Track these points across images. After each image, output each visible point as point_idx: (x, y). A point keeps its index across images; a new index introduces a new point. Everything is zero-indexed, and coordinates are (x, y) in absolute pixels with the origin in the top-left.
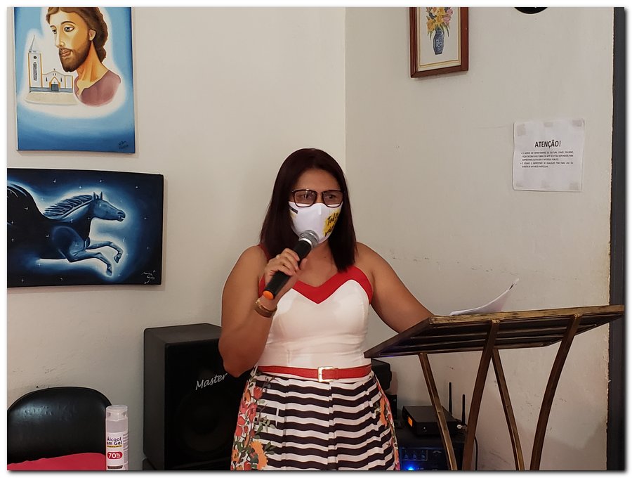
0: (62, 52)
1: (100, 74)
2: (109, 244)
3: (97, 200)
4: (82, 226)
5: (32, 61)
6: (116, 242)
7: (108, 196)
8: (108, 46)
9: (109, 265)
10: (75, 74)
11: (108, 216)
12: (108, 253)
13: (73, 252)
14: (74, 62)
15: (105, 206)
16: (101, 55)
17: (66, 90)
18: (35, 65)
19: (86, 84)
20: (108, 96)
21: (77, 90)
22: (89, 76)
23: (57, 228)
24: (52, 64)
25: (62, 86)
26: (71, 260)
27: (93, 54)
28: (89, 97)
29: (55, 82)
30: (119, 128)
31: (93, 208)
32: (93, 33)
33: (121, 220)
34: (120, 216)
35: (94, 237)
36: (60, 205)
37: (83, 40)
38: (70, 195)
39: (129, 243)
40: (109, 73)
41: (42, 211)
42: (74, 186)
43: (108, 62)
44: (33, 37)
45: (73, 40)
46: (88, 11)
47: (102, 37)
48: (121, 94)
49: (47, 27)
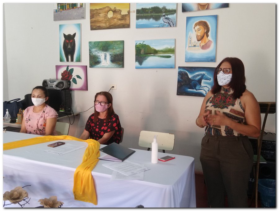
0: (197, 36)
1: (207, 41)
2: (206, 87)
3: (204, 75)
4: (200, 81)
5: (190, 39)
6: (208, 86)
7: (207, 74)
8: (209, 34)
9: (206, 92)
10: (200, 42)
11: (207, 79)
12: (206, 89)
13: (197, 88)
14: (200, 39)
15: (206, 76)
16: (207, 36)
17: (198, 46)
18: (190, 41)
19: (203, 44)
20: (209, 47)
21: (200, 46)
22: (204, 42)
23: (193, 82)
24: (194, 39)
25: (197, 45)
26: (196, 90)
27: (205, 36)
28: (203, 47)
29: (195, 44)
30: (211, 55)
31: (203, 77)
32: (206, 30)
33: (210, 80)
34: (210, 79)
35: (202, 84)
36: (194, 76)
37: (203, 33)
38: (197, 73)
40: (209, 41)
41: (190, 77)
42: (198, 71)
43: (210, 38)
44: (190, 34)
45: (200, 33)
46: (205, 25)
47: (208, 31)
48: (212, 46)
49: (194, 30)
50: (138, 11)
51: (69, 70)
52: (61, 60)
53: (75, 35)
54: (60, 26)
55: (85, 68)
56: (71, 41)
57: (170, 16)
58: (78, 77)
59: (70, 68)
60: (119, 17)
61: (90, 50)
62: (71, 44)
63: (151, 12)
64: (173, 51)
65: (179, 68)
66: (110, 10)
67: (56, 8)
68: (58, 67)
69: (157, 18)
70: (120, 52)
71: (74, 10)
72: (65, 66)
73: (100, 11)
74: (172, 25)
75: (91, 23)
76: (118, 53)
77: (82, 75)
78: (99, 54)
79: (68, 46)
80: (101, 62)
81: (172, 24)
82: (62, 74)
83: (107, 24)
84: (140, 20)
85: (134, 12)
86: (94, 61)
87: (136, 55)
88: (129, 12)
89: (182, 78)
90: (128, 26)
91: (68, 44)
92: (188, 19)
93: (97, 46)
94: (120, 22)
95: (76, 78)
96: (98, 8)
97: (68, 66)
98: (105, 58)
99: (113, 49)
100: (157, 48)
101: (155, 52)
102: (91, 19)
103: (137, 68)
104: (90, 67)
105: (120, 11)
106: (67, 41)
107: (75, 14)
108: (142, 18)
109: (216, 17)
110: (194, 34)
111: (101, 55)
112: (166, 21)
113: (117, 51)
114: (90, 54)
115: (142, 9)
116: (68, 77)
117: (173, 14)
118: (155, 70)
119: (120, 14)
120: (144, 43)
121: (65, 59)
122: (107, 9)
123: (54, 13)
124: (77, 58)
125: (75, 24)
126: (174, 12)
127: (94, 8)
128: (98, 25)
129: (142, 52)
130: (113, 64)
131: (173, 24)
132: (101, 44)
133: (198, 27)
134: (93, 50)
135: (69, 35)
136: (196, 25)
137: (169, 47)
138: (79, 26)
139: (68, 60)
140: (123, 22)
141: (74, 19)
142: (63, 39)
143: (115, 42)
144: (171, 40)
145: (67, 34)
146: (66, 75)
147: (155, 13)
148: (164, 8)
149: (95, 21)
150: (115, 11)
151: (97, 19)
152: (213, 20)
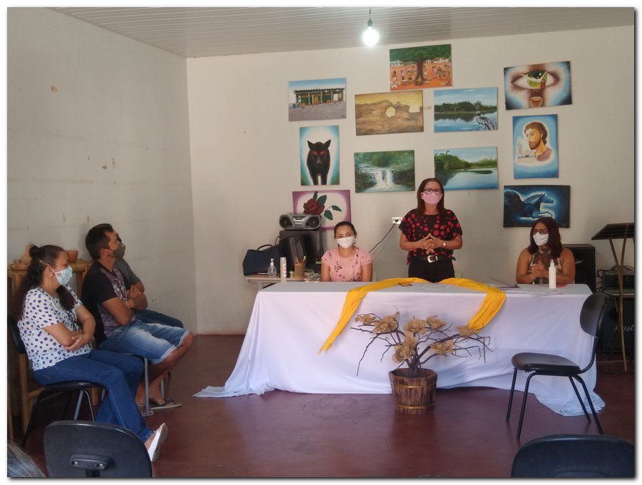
0: (530, 143)
1: (545, 149)
2: (547, 212)
3: (543, 196)
5: (519, 147)
8: (547, 139)
10: (535, 150)
11: (548, 202)
13: (534, 215)
14: (535, 146)
15: (546, 198)
16: (545, 143)
17: (531, 157)
18: (520, 149)
19: (539, 154)
20: (547, 157)
21: (535, 156)
22: (540, 151)
23: (528, 206)
25: (530, 155)
26: (533, 218)
27: (542, 143)
29: (527, 154)
30: (552, 168)
31: (541, 199)
32: (542, 135)
34: (552, 202)
35: (542, 209)
36: (529, 198)
37: (538, 138)
38: (533, 194)
39: (555, 212)
40: (548, 149)
42: (534, 191)
44: (519, 139)
45: (534, 139)
46: (540, 127)
47: (545, 135)
48: (553, 156)
49: (524, 135)
50: (437, 108)
51: (318, 198)
52: (304, 183)
53: (328, 143)
54: (302, 130)
55: (346, 194)
57: (486, 115)
58: (335, 208)
59: (319, 195)
60: (405, 115)
61: (356, 166)
62: (322, 157)
63: (458, 110)
64: (494, 164)
65: (506, 187)
66: (391, 105)
67: (295, 102)
68: (296, 195)
69: (468, 118)
70: (410, 167)
71: (326, 104)
72: (312, 192)
73: (373, 107)
74: (491, 128)
75: (357, 124)
76: (405, 169)
77: (342, 205)
78: (372, 172)
79: (316, 160)
80: (375, 184)
81: (491, 126)
82: (305, 206)
83: (386, 126)
85: (430, 108)
86: (364, 183)
87: (436, 171)
88: (422, 109)
90: (422, 129)
91: (316, 157)
92: (516, 119)
93: (370, 160)
94: (407, 124)
95: (331, 210)
96: (369, 103)
97: (316, 193)
98: (383, 178)
99: (397, 163)
100: (470, 161)
101: (467, 166)
102: (356, 118)
104: (356, 192)
105: (408, 107)
106: (315, 153)
107: (329, 111)
108: (444, 117)
109: (555, 117)
110: (525, 139)
111: (377, 173)
112: (482, 121)
113: (403, 166)
114: (356, 172)
115: (444, 104)
116: (317, 210)
117: (492, 112)
118: (467, 192)
119: (408, 112)
120: (448, 154)
121: (311, 180)
122: (384, 104)
123: (289, 108)
124: (333, 179)
125: (330, 127)
126: (493, 109)
127: (362, 102)
128: (370, 128)
129: (446, 166)
130: (397, 186)
131: (493, 127)
132: (375, 157)
133: (530, 130)
134: (362, 165)
135: (319, 144)
136: (528, 127)
137: (489, 159)
138: (336, 129)
139: (316, 183)
140: (412, 123)
141: (327, 118)
142: (308, 149)
143: (400, 152)
144: (490, 148)
145: (314, 142)
146: (312, 206)
147: (465, 111)
148: (479, 104)
149: (364, 122)
150: (398, 108)
151: (367, 119)
152: (552, 121)
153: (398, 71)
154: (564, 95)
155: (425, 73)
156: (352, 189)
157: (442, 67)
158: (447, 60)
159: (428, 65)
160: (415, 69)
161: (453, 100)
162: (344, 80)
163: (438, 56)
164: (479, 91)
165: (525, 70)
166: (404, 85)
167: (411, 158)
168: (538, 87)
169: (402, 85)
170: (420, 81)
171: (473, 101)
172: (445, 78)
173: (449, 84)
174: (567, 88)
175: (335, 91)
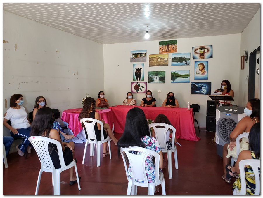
3: (203, 85)
4: (201, 88)
5: (196, 70)
11: (204, 87)
12: (204, 91)
13: (200, 91)
16: (204, 69)
20: (205, 74)
22: (202, 72)
23: (198, 88)
24: (198, 71)
25: (199, 73)
28: (202, 74)
30: (206, 77)
31: (202, 86)
34: (206, 87)
38: (200, 85)
39: (207, 90)
43: (205, 70)
44: (196, 68)
45: (201, 68)
46: (203, 65)
47: (204, 67)
50: (172, 59)
52: (134, 80)
53: (141, 69)
54: (134, 64)
55: (146, 83)
56: (139, 71)
57: (187, 61)
58: (143, 87)
59: (138, 83)
61: (148, 75)
63: (179, 59)
64: (189, 75)
65: (192, 82)
66: (159, 58)
67: (132, 57)
68: (132, 83)
69: (181, 62)
70: (164, 76)
71: (141, 58)
72: (136, 82)
73: (154, 58)
75: (149, 63)
76: (163, 76)
81: (188, 64)
82: (134, 86)
83: (157, 64)
84: (173, 62)
85: (170, 59)
86: (151, 80)
87: (171, 77)
88: (168, 59)
89: (193, 87)
90: (168, 65)
91: (137, 72)
92: (195, 62)
93: (153, 74)
94: (163, 63)
95: (141, 88)
96: (153, 57)
98: (156, 79)
99: (160, 75)
100: (181, 74)
101: (181, 76)
103: (172, 83)
104: (149, 83)
105: (164, 58)
108: (174, 61)
110: (198, 68)
111: (154, 77)
112: (185, 63)
113: (162, 76)
114: (149, 77)
115: (174, 58)
116: (137, 87)
118: (180, 84)
119: (164, 60)
120: (175, 72)
121: (136, 79)
122: (157, 57)
123: (131, 59)
124: (142, 79)
126: (189, 59)
127: (151, 57)
128: (153, 64)
129: (174, 76)
132: (154, 73)
133: (200, 66)
134: (151, 75)
136: (199, 65)
137: (187, 74)
138: (143, 64)
139: (137, 80)
140: (165, 63)
141: (141, 62)
143: (161, 72)
144: (188, 71)
145: (137, 68)
147: (181, 60)
148: (185, 57)
149: (151, 63)
150: (161, 59)
151: (152, 62)
152: (206, 63)
153: (161, 48)
154: (210, 55)
155: (169, 48)
156: (147, 82)
157: (174, 47)
158: (176, 45)
159: (170, 46)
160: (166, 47)
161: (177, 56)
162: (146, 51)
163: (173, 44)
164: (185, 54)
165: (199, 48)
166: (163, 52)
167: (164, 73)
168: (203, 53)
169: (162, 52)
170: (168, 51)
171: (183, 57)
172: (175, 50)
173: (176, 52)
174: (211, 53)
175: (143, 54)
